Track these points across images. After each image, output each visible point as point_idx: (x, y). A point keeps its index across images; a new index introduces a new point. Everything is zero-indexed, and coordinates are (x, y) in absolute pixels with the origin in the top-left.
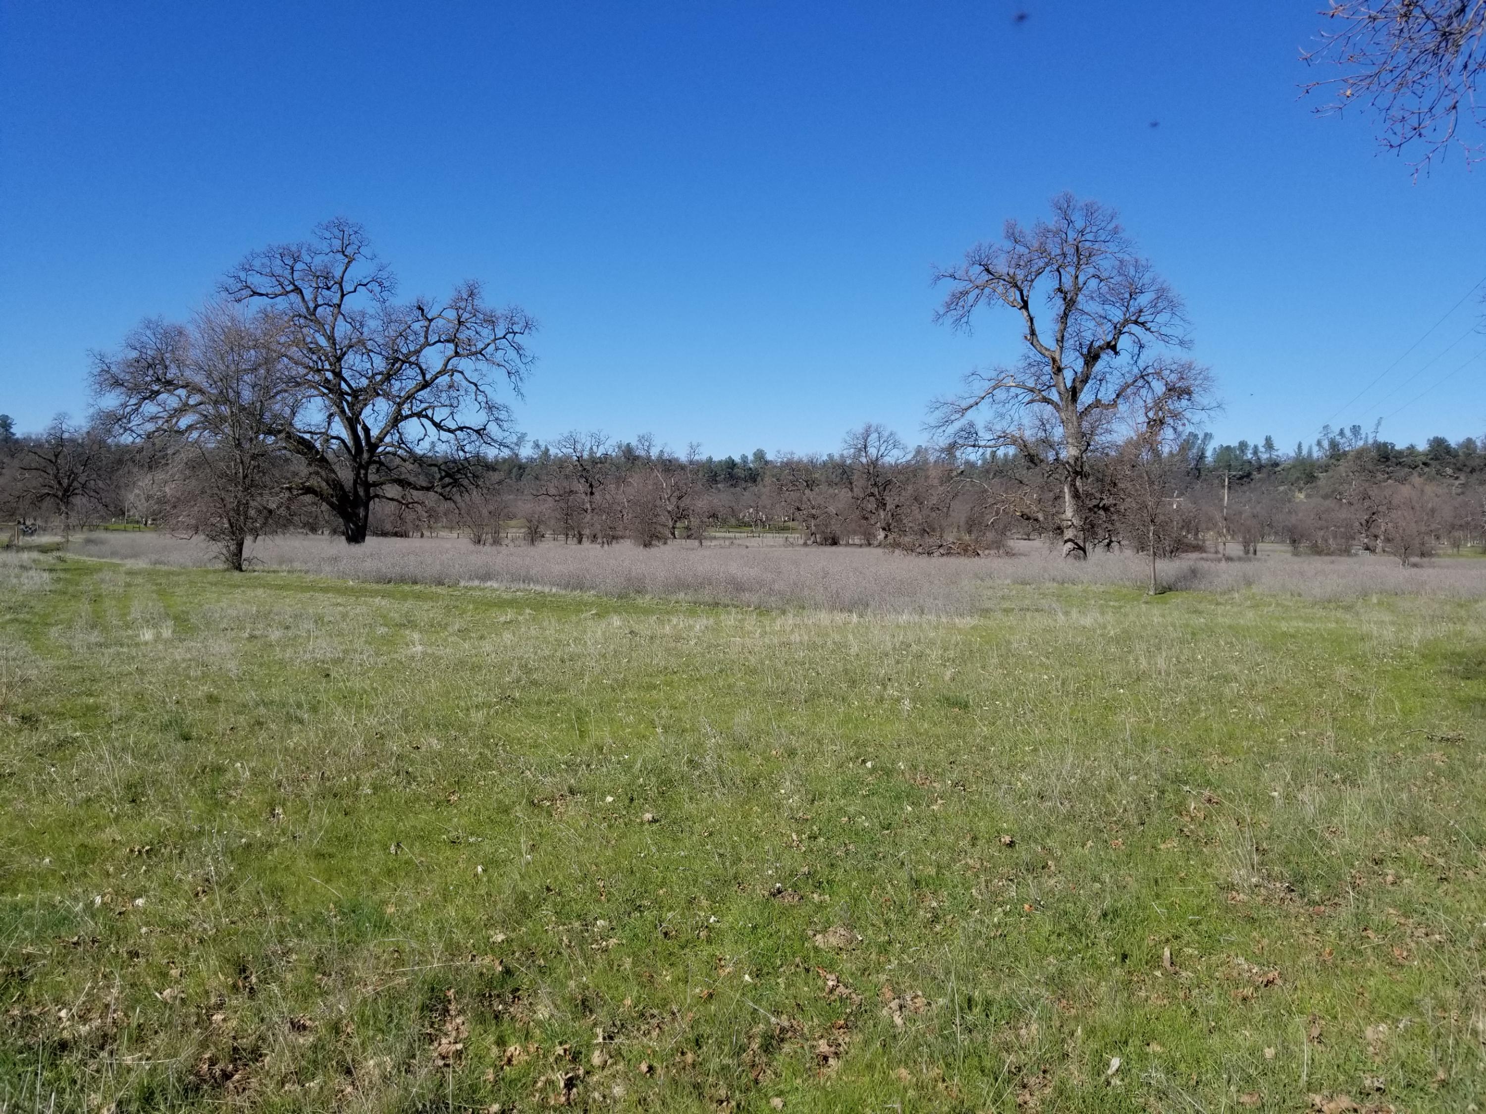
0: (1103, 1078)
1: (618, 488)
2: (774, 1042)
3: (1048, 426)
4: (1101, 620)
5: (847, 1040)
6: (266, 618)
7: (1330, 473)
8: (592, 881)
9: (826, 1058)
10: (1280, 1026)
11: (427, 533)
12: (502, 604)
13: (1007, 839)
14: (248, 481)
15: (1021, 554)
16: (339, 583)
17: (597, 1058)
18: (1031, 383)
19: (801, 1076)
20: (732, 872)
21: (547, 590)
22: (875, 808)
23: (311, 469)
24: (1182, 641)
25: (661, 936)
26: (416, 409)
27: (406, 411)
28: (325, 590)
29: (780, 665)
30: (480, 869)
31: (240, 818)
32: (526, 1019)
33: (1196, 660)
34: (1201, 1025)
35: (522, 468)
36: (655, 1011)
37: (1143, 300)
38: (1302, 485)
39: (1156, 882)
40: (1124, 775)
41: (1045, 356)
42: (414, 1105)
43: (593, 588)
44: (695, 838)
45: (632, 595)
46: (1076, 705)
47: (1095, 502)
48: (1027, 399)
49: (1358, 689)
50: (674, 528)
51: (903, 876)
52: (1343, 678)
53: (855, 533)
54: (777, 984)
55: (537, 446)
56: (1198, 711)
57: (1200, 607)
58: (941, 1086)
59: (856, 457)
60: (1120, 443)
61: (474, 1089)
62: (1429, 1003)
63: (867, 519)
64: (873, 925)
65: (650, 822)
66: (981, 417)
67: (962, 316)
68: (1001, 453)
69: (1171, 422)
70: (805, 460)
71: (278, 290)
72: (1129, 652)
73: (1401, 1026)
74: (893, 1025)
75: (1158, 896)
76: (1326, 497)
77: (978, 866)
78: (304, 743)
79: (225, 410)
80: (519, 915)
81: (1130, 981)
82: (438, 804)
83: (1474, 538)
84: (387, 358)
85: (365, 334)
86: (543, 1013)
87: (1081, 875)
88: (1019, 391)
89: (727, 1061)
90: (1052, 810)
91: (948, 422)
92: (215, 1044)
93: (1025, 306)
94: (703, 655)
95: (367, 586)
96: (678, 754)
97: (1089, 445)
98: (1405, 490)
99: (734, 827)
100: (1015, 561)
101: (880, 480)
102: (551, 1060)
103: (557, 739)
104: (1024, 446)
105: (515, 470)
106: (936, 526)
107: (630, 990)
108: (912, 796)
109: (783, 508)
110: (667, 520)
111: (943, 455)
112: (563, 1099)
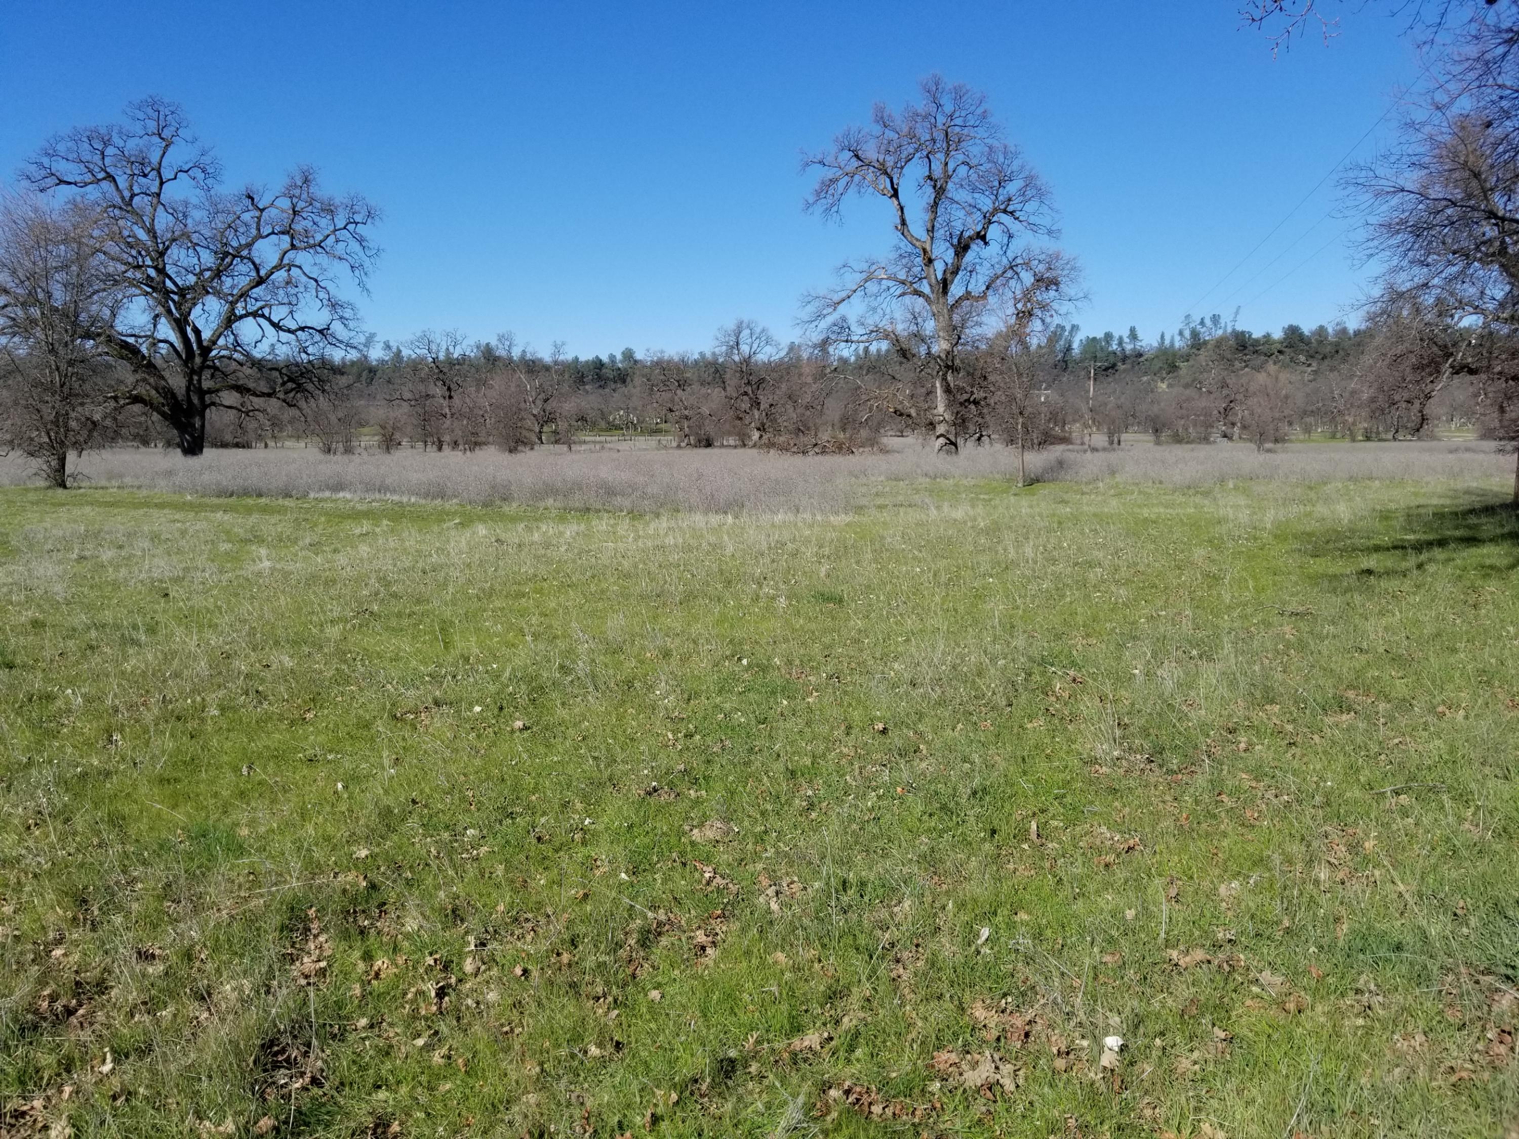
0: (973, 948)
1: (478, 391)
2: (651, 936)
3: (919, 320)
4: (971, 513)
5: (724, 928)
6: (96, 537)
7: (1191, 362)
8: (460, 791)
9: (703, 948)
10: (1140, 888)
11: (271, 444)
12: (356, 516)
13: (880, 726)
14: (66, 390)
15: (894, 451)
16: (176, 498)
17: (469, 966)
18: (902, 275)
19: (679, 968)
20: (606, 774)
21: (405, 499)
22: (751, 704)
23: (138, 376)
24: (1049, 530)
25: (534, 841)
26: (251, 309)
27: (240, 310)
28: (160, 506)
29: (654, 568)
30: (340, 786)
31: (74, 747)
32: (394, 932)
33: (1062, 548)
34: (1066, 892)
35: (372, 371)
36: (530, 916)
37: (1012, 188)
38: (1164, 375)
39: (1024, 759)
40: (993, 660)
41: (916, 247)
42: (275, 1026)
43: (456, 497)
44: (568, 743)
45: (498, 503)
46: (948, 595)
47: (965, 396)
48: (898, 292)
49: (1214, 569)
50: (540, 432)
51: (779, 766)
52: (1201, 560)
53: (729, 434)
54: (655, 880)
55: (388, 346)
56: (1063, 596)
57: (1066, 497)
58: (817, 966)
59: (729, 354)
60: (990, 335)
61: (339, 1005)
62: (1277, 859)
63: (741, 419)
64: (749, 816)
65: (521, 730)
66: (853, 310)
67: (832, 205)
68: (873, 348)
69: (1039, 313)
70: (676, 359)
71: (88, 178)
72: (998, 543)
73: (1252, 881)
74: (769, 911)
75: (1025, 773)
76: (1187, 386)
77: (852, 754)
78: (143, 666)
79: (35, 312)
80: (383, 829)
81: (999, 855)
82: (292, 723)
83: (1324, 424)
84: (216, 253)
85: (190, 225)
86: (411, 925)
87: (952, 757)
88: (891, 283)
89: (603, 958)
90: (924, 697)
91: (820, 316)
92: (55, 979)
93: (895, 194)
94: (574, 561)
95: (206, 500)
96: (549, 661)
97: (959, 338)
98: (1261, 377)
99: (608, 730)
100: (890, 457)
101: (754, 379)
102: (421, 971)
103: (419, 651)
104: (896, 341)
105: (365, 374)
106: (811, 425)
107: (503, 897)
108: (788, 690)
109: (655, 409)
110: (533, 424)
111: (816, 352)
112: (434, 1008)
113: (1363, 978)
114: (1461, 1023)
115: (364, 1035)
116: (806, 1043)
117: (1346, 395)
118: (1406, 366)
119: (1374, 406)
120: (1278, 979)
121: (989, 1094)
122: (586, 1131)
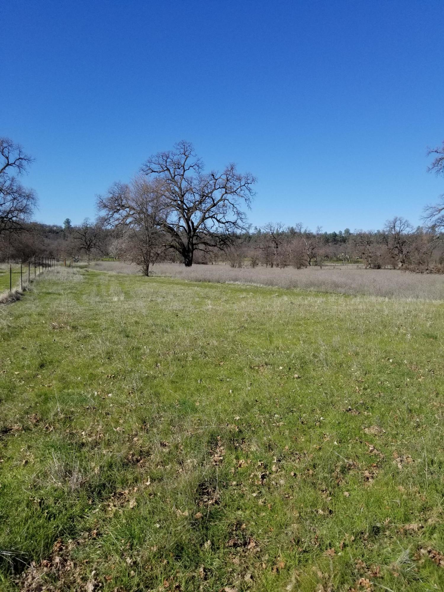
1: (287, 245)
2: (346, 470)
5: (377, 472)
6: (156, 294)
8: (273, 399)
9: (368, 478)
11: (214, 263)
12: (242, 291)
14: (150, 243)
16: (182, 281)
17: (274, 468)
19: (357, 485)
20: (330, 400)
21: (258, 285)
22: (393, 379)
23: (173, 238)
25: (300, 423)
26: (211, 215)
27: (207, 216)
28: (177, 284)
29: (353, 318)
30: (231, 391)
31: (145, 367)
32: (247, 450)
35: (250, 237)
36: (298, 452)
42: (204, 479)
43: (277, 285)
44: (315, 386)
45: (292, 288)
50: (310, 261)
51: (404, 407)
53: (388, 264)
54: (348, 446)
55: (256, 228)
58: (418, 495)
59: (390, 231)
61: (227, 475)
63: (394, 258)
64: (390, 426)
65: (297, 378)
67: (440, 169)
70: (367, 233)
71: (161, 170)
74: (398, 468)
77: (438, 406)
78: (168, 340)
79: (142, 216)
80: (245, 410)
82: (216, 366)
84: (200, 195)
85: (193, 186)
86: (253, 448)
89: (326, 475)
91: (432, 215)
92: (134, 448)
94: (320, 313)
95: (192, 282)
96: (309, 352)
99: (331, 383)
101: (400, 241)
102: (256, 467)
103: (261, 343)
105: (247, 238)
106: (426, 261)
107: (288, 443)
108: (410, 375)
109: (357, 253)
110: (307, 258)
111: (430, 230)
112: (260, 483)
115: (234, 488)
116: (411, 527)
122: (316, 544)
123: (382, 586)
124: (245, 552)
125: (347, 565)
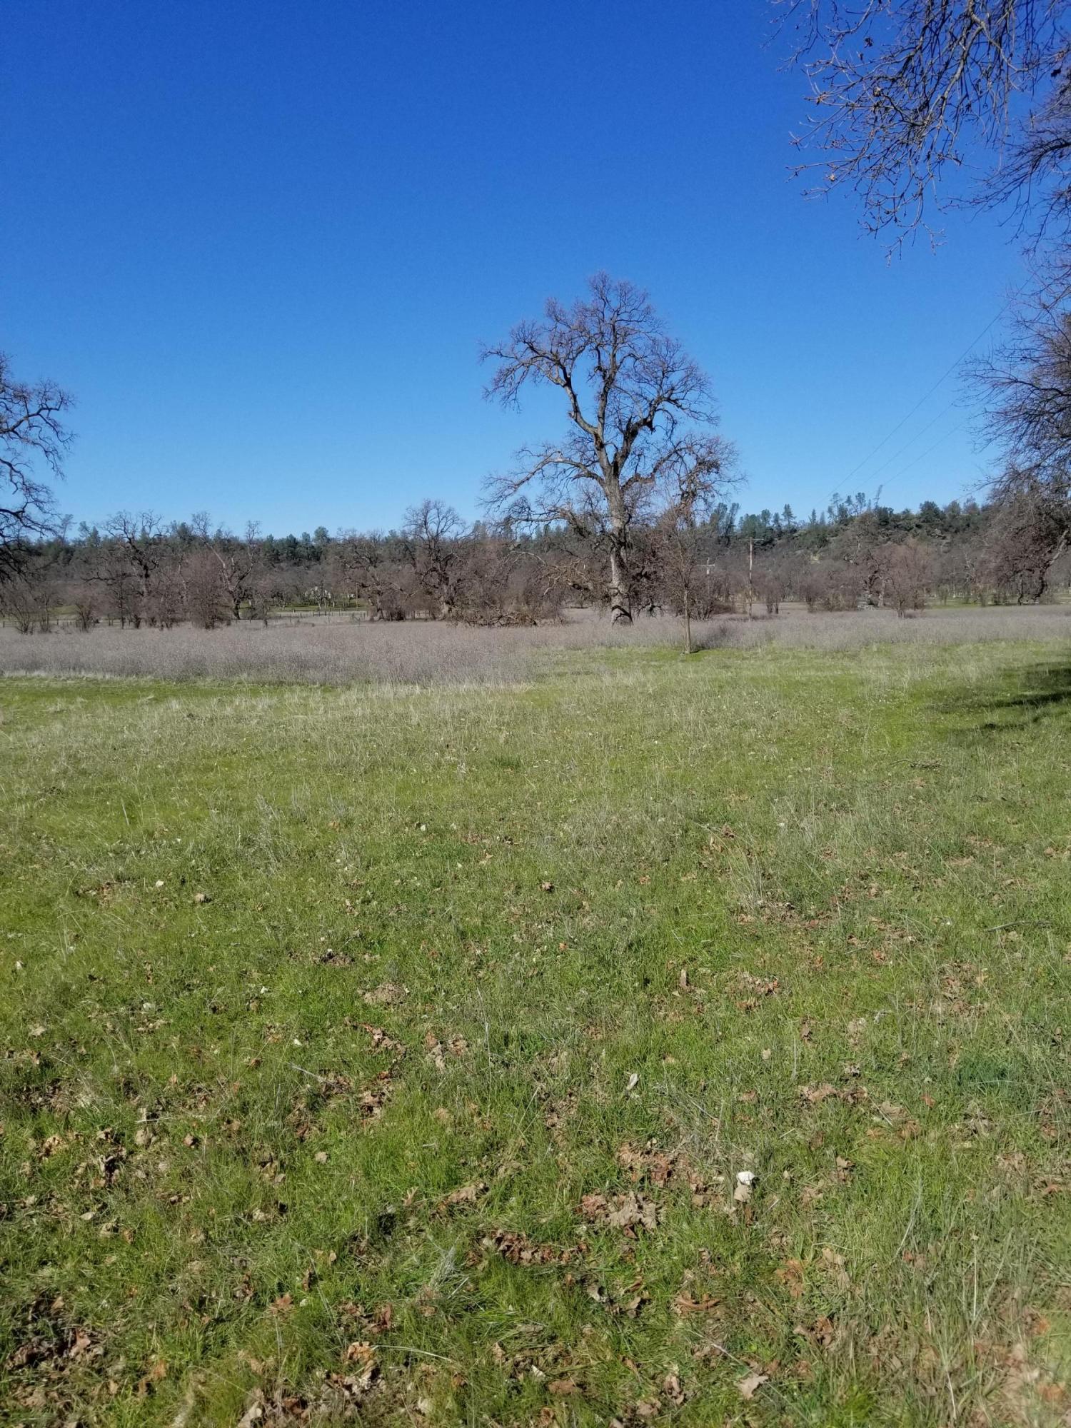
0: (623, 1094)
1: (174, 569)
2: (320, 1100)
3: (594, 500)
4: (643, 679)
5: (391, 1088)
7: (839, 537)
8: (138, 966)
9: (370, 1109)
10: (777, 1029)
12: (51, 694)
13: (547, 885)
15: (574, 622)
17: (140, 1138)
18: (576, 459)
19: (345, 1129)
20: (284, 943)
21: (100, 677)
22: (427, 869)
24: (711, 694)
25: (210, 1012)
29: (341, 739)
30: (18, 964)
32: (66, 1108)
33: (721, 710)
34: (710, 1035)
35: (69, 551)
36: (202, 1085)
37: (675, 378)
38: (816, 549)
39: (676, 911)
40: (654, 818)
41: (589, 433)
43: (150, 673)
44: (248, 914)
45: (193, 678)
46: (616, 757)
47: (638, 571)
48: (573, 475)
49: (856, 727)
50: (237, 608)
51: (450, 928)
52: (844, 719)
53: (420, 607)
54: (326, 1044)
55: (84, 528)
56: (720, 756)
57: (728, 663)
58: (476, 1120)
59: (417, 533)
60: (658, 514)
61: (8, 1183)
62: (899, 995)
63: (430, 593)
64: (420, 978)
65: (202, 903)
66: (532, 492)
67: (510, 393)
68: (553, 526)
69: (702, 494)
70: (367, 537)
72: (664, 707)
73: (876, 1018)
74: (434, 1069)
75: (677, 924)
76: (836, 559)
77: (520, 912)
80: (59, 1007)
81: (651, 1003)
83: (958, 591)
86: (84, 1101)
87: (611, 912)
88: (567, 466)
89: (272, 1123)
90: (588, 855)
91: (502, 497)
93: (568, 383)
94: (264, 734)
96: (232, 833)
97: (630, 517)
98: (901, 550)
99: (288, 900)
100: (569, 628)
101: (442, 556)
102: (92, 1145)
103: (104, 827)
104: (573, 519)
105: (62, 555)
106: (496, 598)
107: (176, 1067)
108: (462, 853)
109: (348, 585)
110: (229, 601)
111: (499, 530)
112: (103, 1182)
113: (972, 1103)
114: (1054, 1140)
115: (32, 1212)
116: (463, 1195)
117: (976, 564)
118: (1027, 539)
119: (1000, 574)
120: (896, 1109)
121: (631, 1234)
122: (246, 1295)
123: (399, 1347)
124: (62, 1369)
125: (321, 1323)
